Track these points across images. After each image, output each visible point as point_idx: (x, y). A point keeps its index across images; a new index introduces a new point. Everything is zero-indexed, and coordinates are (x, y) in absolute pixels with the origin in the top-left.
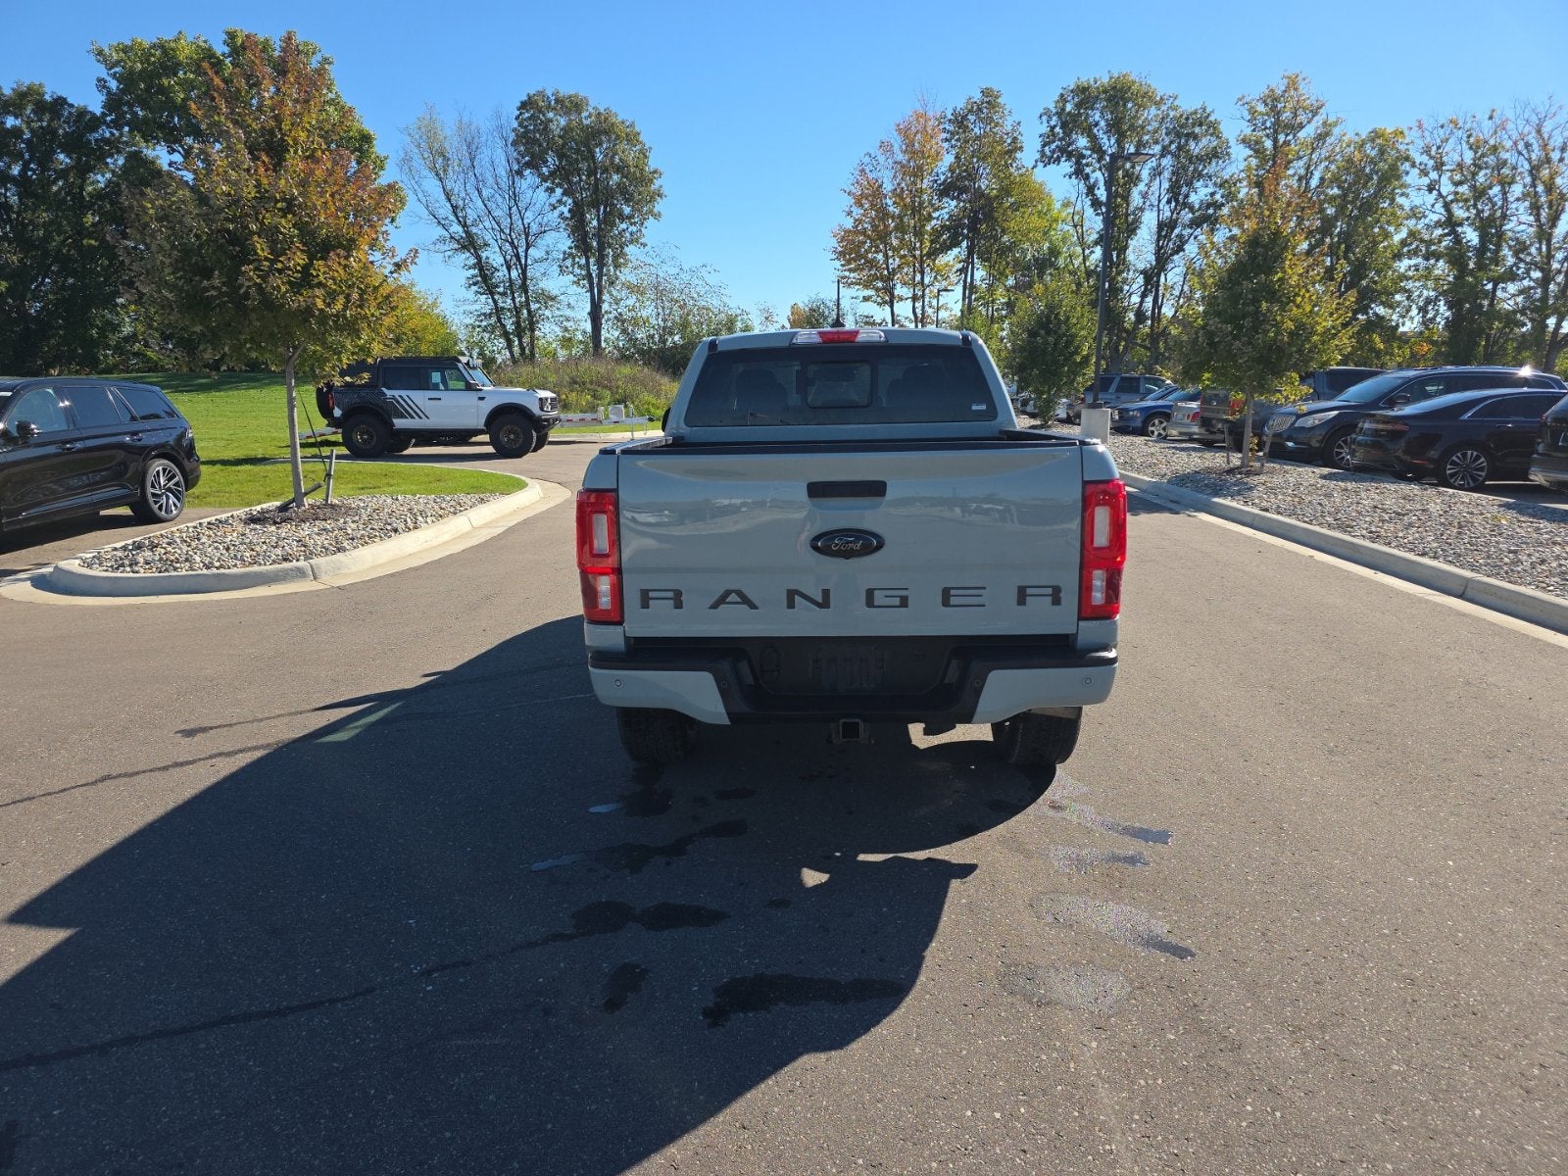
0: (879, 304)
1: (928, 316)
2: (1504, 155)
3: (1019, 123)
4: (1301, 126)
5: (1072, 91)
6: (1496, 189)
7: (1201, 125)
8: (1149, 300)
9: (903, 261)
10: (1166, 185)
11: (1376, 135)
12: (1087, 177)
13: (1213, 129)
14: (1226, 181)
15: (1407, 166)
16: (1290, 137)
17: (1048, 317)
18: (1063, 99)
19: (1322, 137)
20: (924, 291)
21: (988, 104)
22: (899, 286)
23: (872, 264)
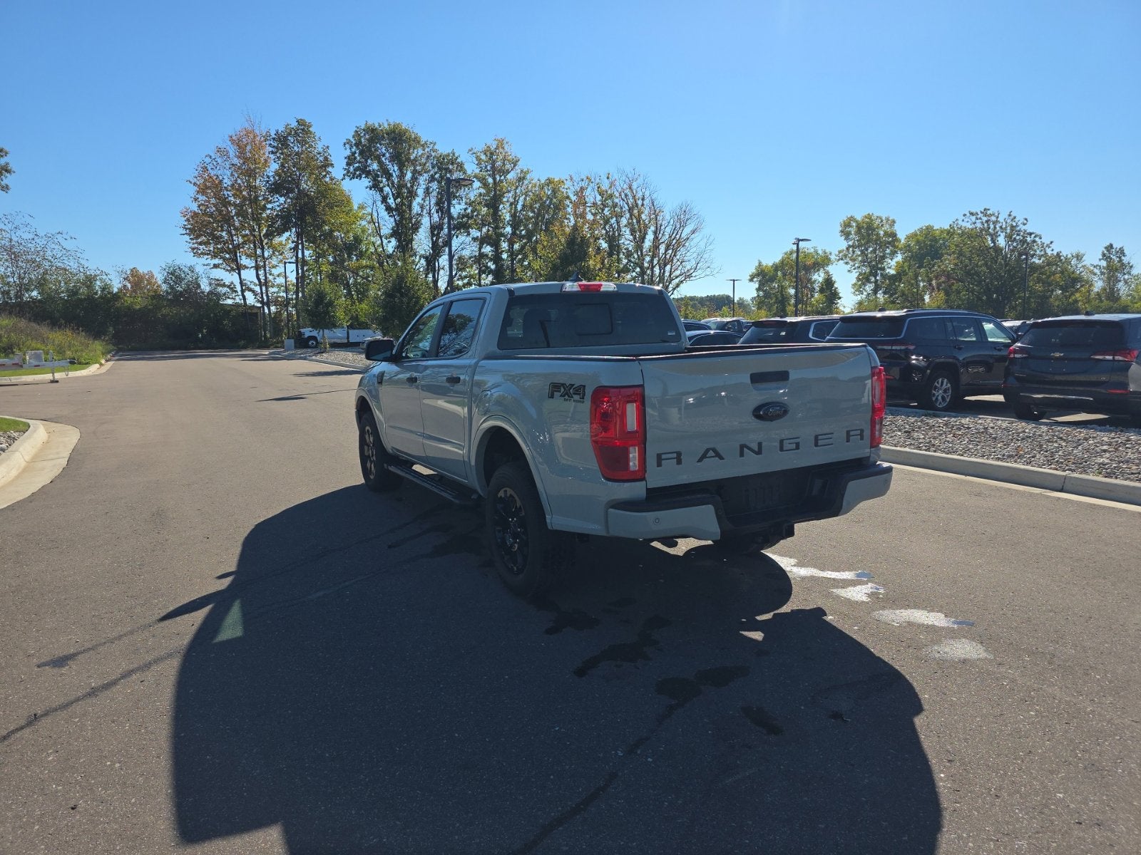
0: (229, 271)
1: (270, 281)
2: (616, 200)
3: (328, 147)
4: (508, 172)
5: (364, 130)
6: (613, 220)
7: (452, 164)
8: (430, 275)
9: (246, 239)
10: (433, 201)
11: (550, 182)
12: (381, 190)
13: (461, 167)
14: (473, 202)
15: (567, 202)
16: (503, 178)
17: (400, 284)
18: (357, 134)
19: (521, 179)
20: (265, 262)
21: (302, 131)
22: (243, 257)
23: (217, 239)
